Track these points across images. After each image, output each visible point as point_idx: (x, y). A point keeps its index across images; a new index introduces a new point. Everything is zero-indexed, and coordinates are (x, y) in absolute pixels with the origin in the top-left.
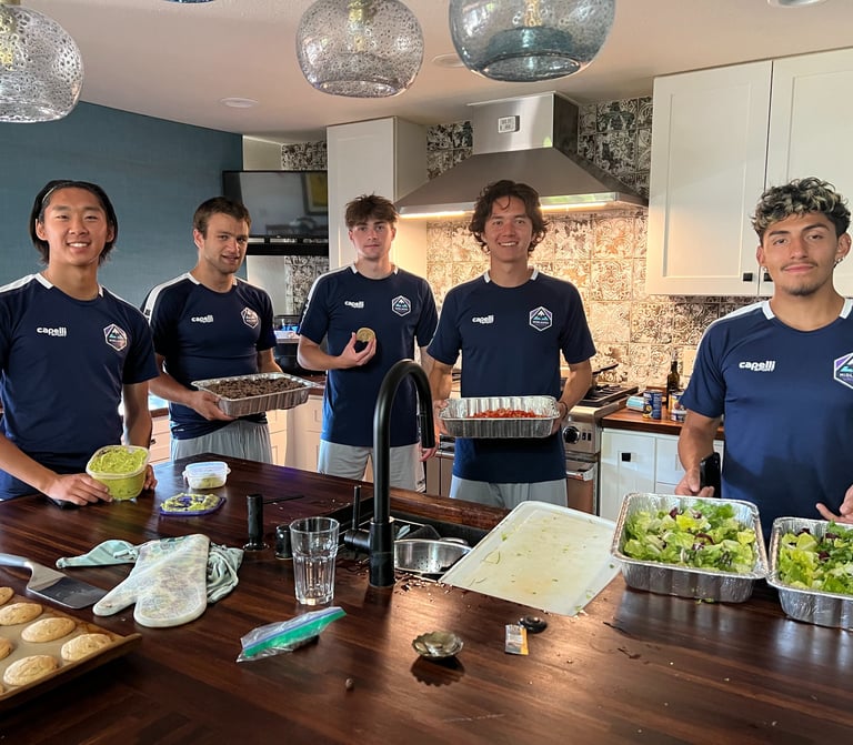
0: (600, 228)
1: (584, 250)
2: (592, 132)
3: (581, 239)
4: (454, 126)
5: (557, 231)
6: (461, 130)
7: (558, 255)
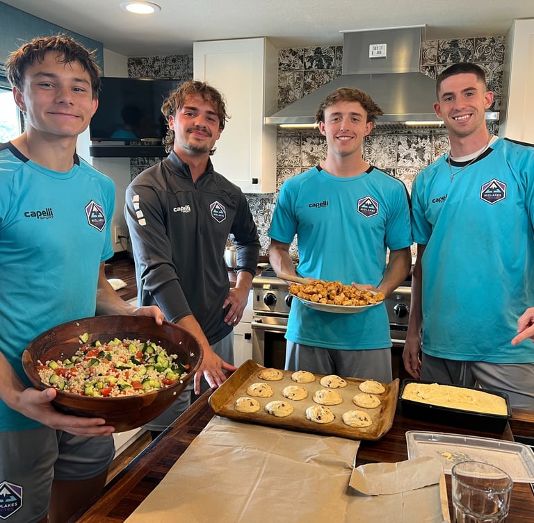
0: (438, 143)
1: (423, 160)
2: (433, 63)
3: (421, 151)
4: (306, 50)
5: (399, 143)
6: (312, 54)
7: (400, 164)
